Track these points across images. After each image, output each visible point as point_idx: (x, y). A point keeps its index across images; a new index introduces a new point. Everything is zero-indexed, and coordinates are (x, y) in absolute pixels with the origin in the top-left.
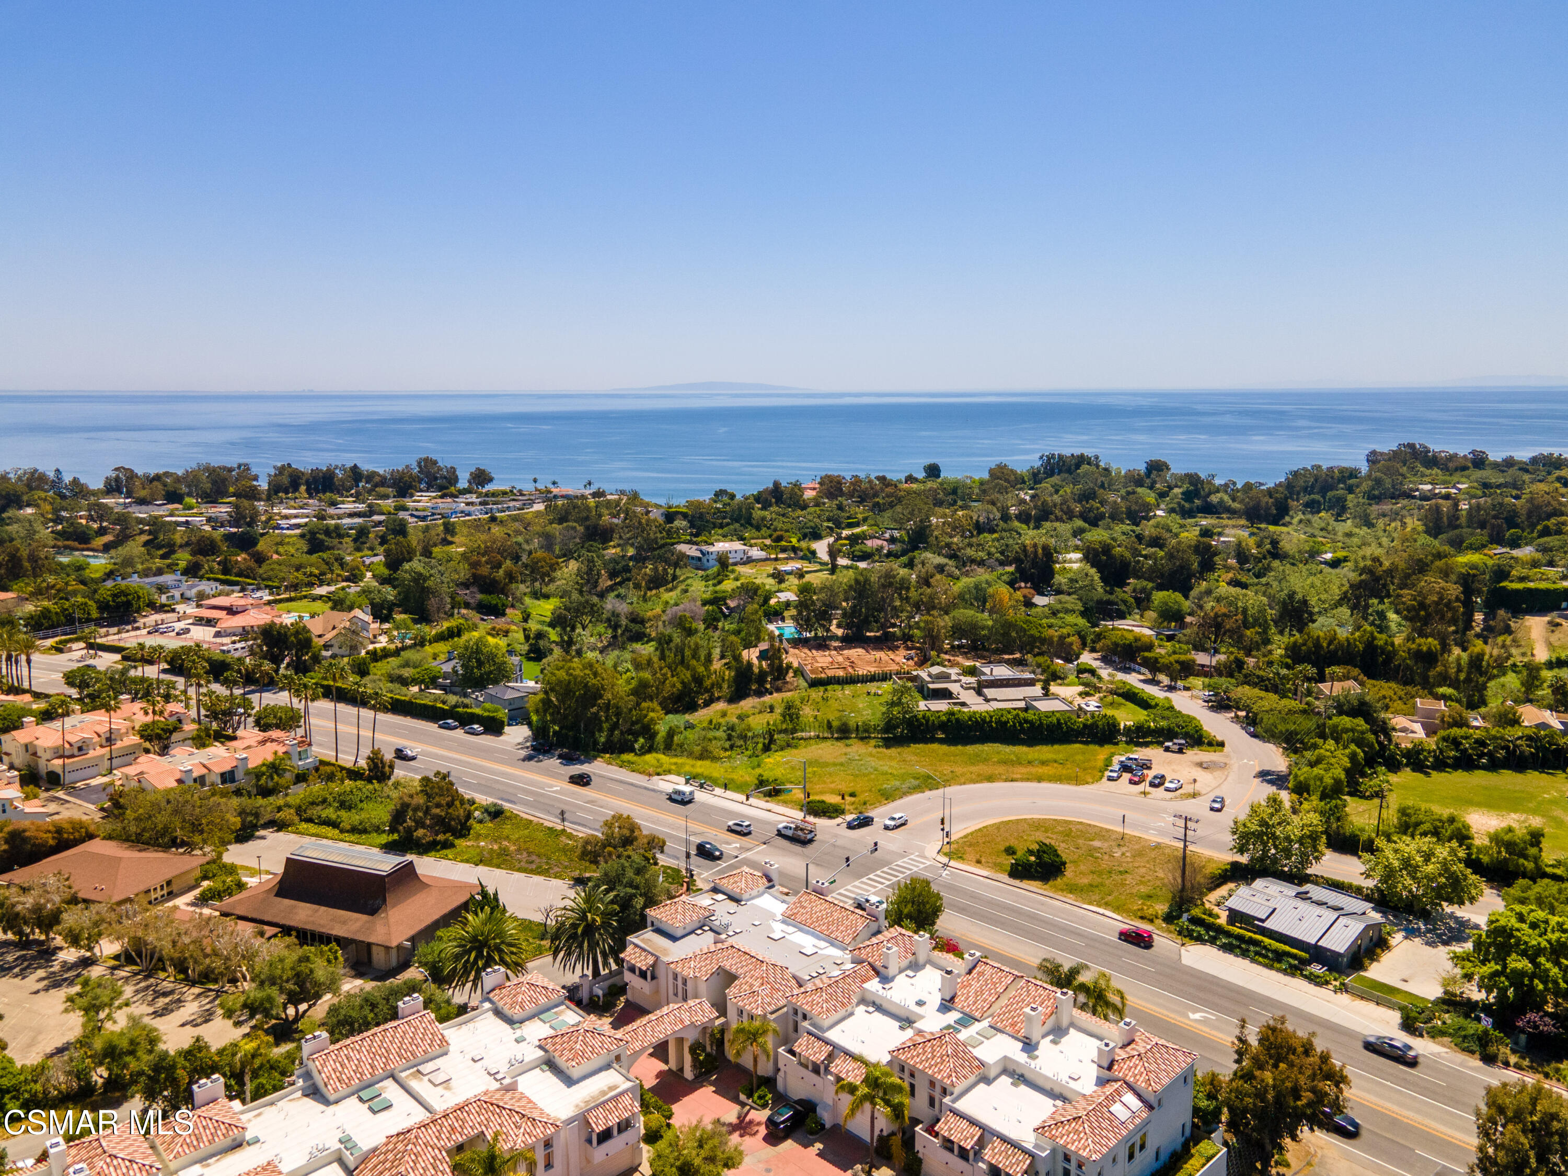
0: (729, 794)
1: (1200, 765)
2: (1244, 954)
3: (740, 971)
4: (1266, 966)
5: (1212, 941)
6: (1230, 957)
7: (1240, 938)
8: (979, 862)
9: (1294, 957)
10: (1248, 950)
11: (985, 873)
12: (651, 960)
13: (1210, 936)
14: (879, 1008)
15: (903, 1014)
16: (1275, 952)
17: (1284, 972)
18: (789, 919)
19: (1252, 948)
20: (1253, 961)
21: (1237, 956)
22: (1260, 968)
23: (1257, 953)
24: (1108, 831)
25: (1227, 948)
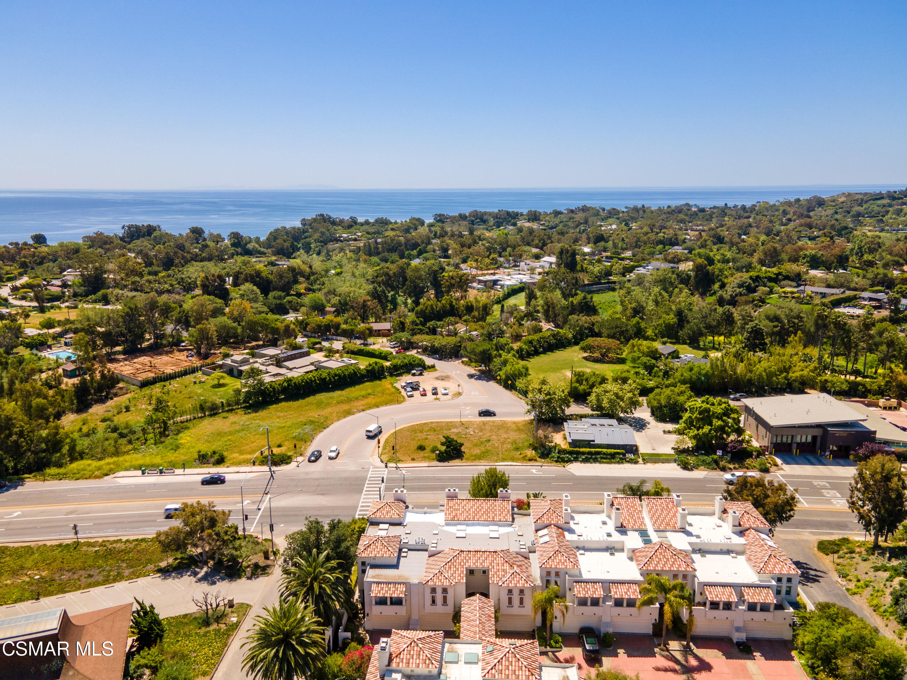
0: (188, 471)
1: (437, 378)
2: (595, 461)
3: (486, 565)
4: (608, 463)
5: (576, 460)
6: (588, 465)
7: (590, 453)
8: (413, 459)
9: (619, 454)
10: (596, 458)
11: (426, 465)
12: (402, 588)
13: (574, 458)
14: (586, 549)
15: (604, 546)
16: (610, 454)
17: (618, 463)
18: (452, 521)
19: (598, 456)
20: (601, 463)
21: (591, 463)
22: (606, 465)
23: (602, 458)
24: (451, 422)
25: (586, 461)
